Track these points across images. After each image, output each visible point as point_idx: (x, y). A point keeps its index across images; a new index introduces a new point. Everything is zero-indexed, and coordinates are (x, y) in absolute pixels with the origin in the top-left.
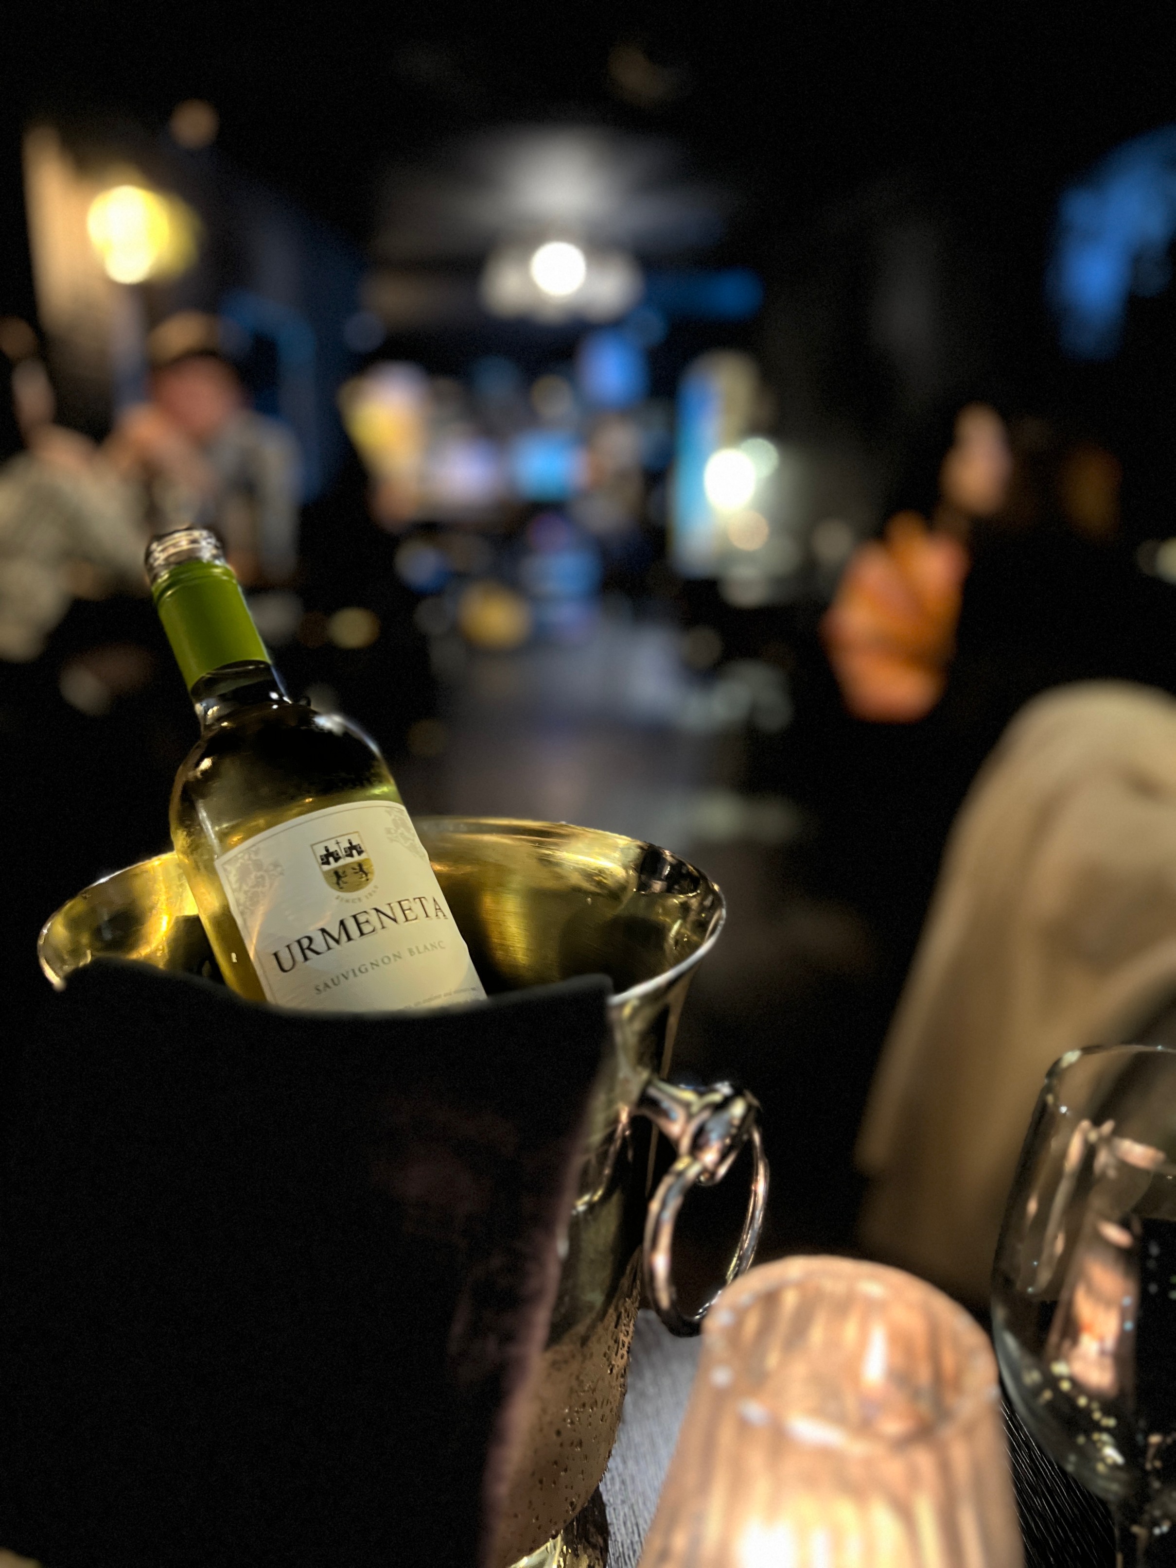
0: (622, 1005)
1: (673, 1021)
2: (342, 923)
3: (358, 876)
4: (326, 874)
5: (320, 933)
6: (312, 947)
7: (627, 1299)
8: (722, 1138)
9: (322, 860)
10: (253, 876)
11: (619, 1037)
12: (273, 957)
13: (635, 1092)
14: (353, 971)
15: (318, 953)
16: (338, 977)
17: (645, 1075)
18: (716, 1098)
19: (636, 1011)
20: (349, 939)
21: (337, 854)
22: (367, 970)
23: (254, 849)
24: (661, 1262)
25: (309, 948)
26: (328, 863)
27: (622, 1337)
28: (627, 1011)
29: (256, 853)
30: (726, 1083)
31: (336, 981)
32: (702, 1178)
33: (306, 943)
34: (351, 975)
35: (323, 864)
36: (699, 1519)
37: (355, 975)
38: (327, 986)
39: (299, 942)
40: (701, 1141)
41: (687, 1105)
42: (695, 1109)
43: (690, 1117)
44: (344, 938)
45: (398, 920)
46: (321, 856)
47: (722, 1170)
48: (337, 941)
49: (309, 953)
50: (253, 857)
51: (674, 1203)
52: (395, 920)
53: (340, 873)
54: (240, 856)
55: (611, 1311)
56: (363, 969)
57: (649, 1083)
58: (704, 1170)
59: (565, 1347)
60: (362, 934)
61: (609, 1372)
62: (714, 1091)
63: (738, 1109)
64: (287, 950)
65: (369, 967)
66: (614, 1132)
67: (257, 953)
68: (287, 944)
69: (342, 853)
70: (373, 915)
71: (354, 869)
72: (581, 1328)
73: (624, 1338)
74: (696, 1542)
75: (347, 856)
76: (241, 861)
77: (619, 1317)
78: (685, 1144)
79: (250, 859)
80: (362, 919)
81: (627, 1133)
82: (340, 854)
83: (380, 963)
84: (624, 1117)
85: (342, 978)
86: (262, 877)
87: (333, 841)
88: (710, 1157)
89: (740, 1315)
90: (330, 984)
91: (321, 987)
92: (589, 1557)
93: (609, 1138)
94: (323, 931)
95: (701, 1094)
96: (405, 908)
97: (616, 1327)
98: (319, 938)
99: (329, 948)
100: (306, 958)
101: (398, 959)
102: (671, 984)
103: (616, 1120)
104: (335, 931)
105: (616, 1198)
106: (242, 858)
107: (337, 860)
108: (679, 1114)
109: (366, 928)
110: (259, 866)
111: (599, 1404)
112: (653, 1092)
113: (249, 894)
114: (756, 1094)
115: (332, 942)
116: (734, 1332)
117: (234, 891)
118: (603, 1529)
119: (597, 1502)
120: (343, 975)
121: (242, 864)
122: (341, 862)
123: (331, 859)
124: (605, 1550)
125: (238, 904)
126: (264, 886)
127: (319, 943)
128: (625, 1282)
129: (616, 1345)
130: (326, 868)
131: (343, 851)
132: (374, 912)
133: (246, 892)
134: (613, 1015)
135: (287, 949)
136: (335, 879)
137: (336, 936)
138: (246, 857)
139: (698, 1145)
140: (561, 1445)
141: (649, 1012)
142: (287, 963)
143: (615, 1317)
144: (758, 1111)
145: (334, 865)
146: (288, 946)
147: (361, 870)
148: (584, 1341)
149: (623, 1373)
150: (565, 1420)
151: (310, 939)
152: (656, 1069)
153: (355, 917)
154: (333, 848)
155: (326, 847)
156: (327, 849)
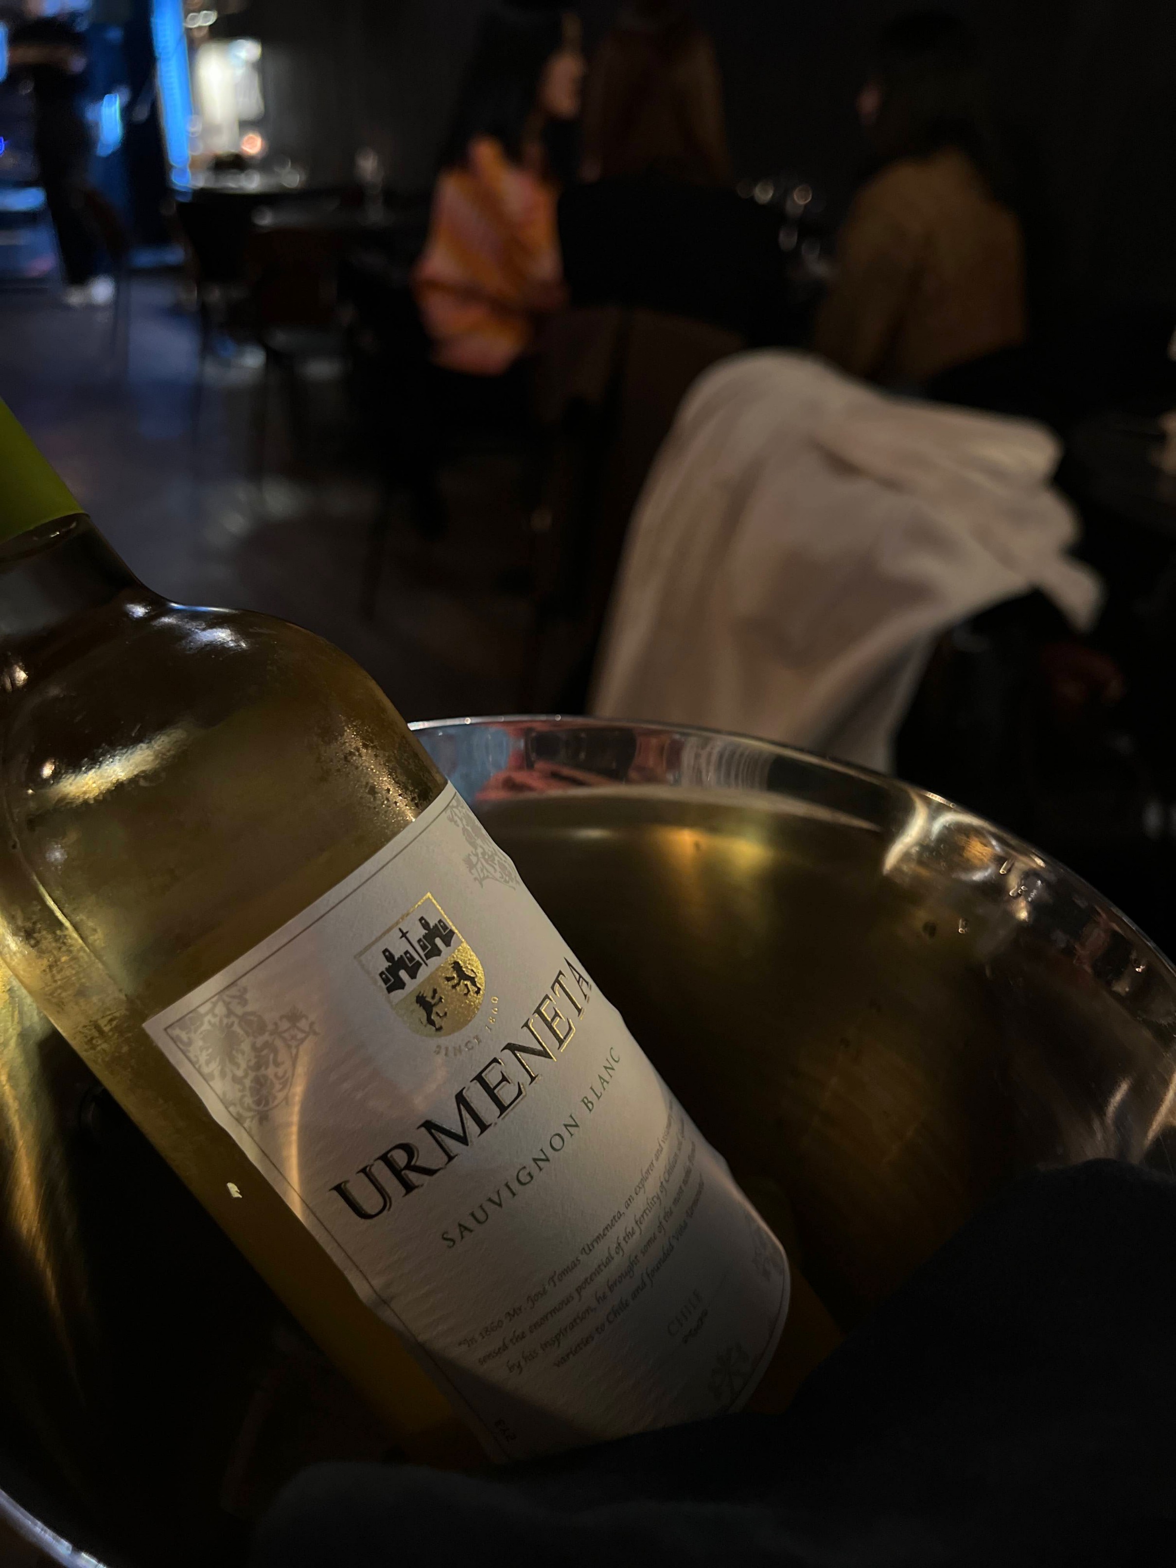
2: (461, 1099)
3: (460, 992)
4: (401, 1008)
5: (423, 1129)
6: (414, 1163)
9: (386, 981)
12: (335, 1193)
14: (508, 1187)
15: (430, 1172)
20: (483, 1127)
21: (412, 959)
25: (408, 1167)
26: (400, 985)
31: (480, 1215)
33: (400, 1158)
34: (505, 1193)
35: (390, 990)
38: (463, 1228)
39: (385, 1158)
44: (472, 1127)
45: (546, 1048)
46: (381, 974)
48: (463, 1139)
49: (413, 1176)
52: (542, 1052)
53: (428, 999)
56: (524, 1178)
60: (502, 1108)
64: (362, 1177)
65: (532, 1167)
68: (361, 1167)
69: (418, 953)
70: (509, 1060)
71: (449, 979)
75: (428, 956)
80: (492, 1078)
82: (417, 958)
83: (549, 1152)
85: (490, 1208)
87: (395, 932)
90: (470, 1223)
91: (455, 1233)
94: (429, 1126)
96: (551, 1018)
98: (423, 1141)
99: (450, 1158)
100: (409, 1188)
101: (573, 1130)
104: (450, 1119)
107: (413, 971)
109: (506, 1093)
115: (452, 1145)
120: (490, 1200)
122: (423, 973)
123: (402, 974)
127: (427, 1152)
130: (398, 994)
131: (418, 948)
132: (507, 1054)
135: (362, 1175)
136: (421, 1014)
137: (457, 1129)
142: (370, 1200)
145: (411, 985)
146: (363, 1171)
147: (463, 976)
151: (408, 1149)
153: (479, 1078)
154: (399, 949)
155: (386, 951)
156: (388, 956)
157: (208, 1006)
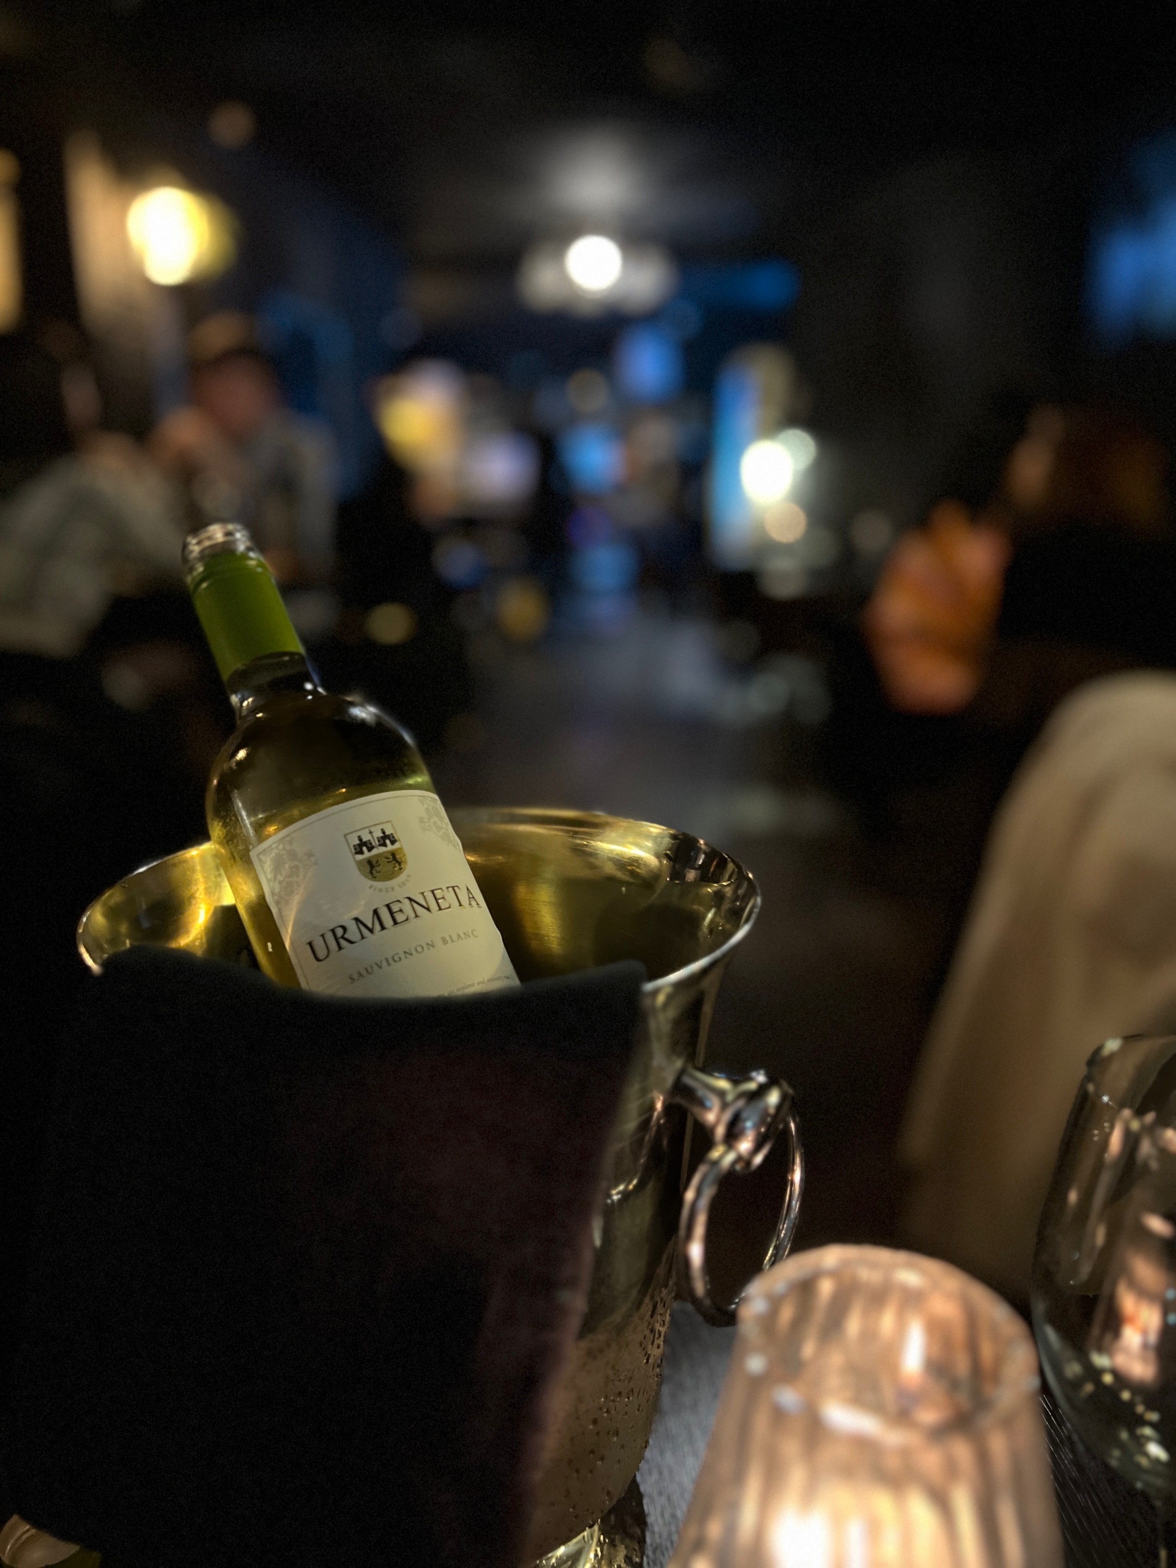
0: (656, 992)
1: (707, 1009)
2: (376, 912)
3: (391, 865)
4: (359, 863)
5: (354, 922)
6: (346, 936)
7: (663, 1289)
8: (757, 1126)
9: (355, 849)
10: (287, 866)
11: (653, 1025)
12: (308, 947)
13: (669, 1080)
14: (387, 960)
15: (352, 942)
16: (372, 967)
17: (679, 1063)
18: (752, 1086)
19: (670, 998)
20: (383, 928)
21: (371, 844)
22: (400, 959)
23: (288, 839)
24: (696, 1252)
25: (343, 937)
26: (361, 852)
27: (658, 1327)
28: (661, 999)
29: (290, 843)
30: (762, 1072)
31: (369, 969)
32: (738, 1167)
33: (340, 932)
34: (385, 964)
35: (357, 853)
36: (734, 1507)
37: (389, 964)
38: (360, 974)
39: (333, 931)
40: (736, 1130)
41: (721, 1094)
42: (730, 1097)
43: (724, 1106)
44: (377, 927)
45: (431, 908)
46: (354, 846)
47: (758, 1159)
48: (371, 931)
49: (343, 943)
50: (288, 847)
51: (709, 1192)
52: (428, 909)
53: (374, 863)
54: (274, 846)
55: (647, 1300)
56: (396, 958)
57: (682, 1072)
58: (739, 1159)
59: (601, 1337)
60: (395, 923)
61: (645, 1361)
62: (750, 1079)
63: (773, 1098)
64: (321, 939)
65: (402, 955)
66: (648, 1120)
67: (292, 943)
68: (321, 934)
69: (375, 843)
70: (407, 904)
71: (387, 858)
72: (617, 1317)
73: (661, 1329)
74: (731, 1529)
75: (380, 845)
76: (275, 851)
77: (655, 1307)
78: (720, 1131)
79: (284, 849)
80: (395, 908)
81: (662, 1121)
82: (374, 844)
83: (414, 952)
84: (659, 1106)
85: (376, 968)
86: (297, 867)
87: (367, 831)
88: (745, 1146)
89: (775, 1302)
90: (364, 973)
91: (355, 976)
92: (626, 1548)
93: (645, 1125)
94: (357, 920)
95: (736, 1082)
96: (438, 897)
97: (652, 1316)
98: (352, 926)
99: (363, 937)
100: (340, 947)
101: (431, 948)
102: (705, 971)
103: (652, 1108)
104: (368, 920)
105: (650, 1186)
106: (277, 848)
107: (370, 849)
108: (714, 1103)
109: (400, 917)
110: (293, 855)
111: (636, 1394)
112: (687, 1080)
113: (284, 884)
114: (790, 1084)
115: (366, 932)
116: (769, 1320)
117: (268, 880)
118: (641, 1520)
119: (634, 1493)
120: (376, 964)
121: (276, 854)
122: (375, 852)
123: (364, 849)
124: (642, 1541)
125: (273, 894)
126: (298, 876)
127: (353, 932)
128: (661, 1270)
129: (653, 1334)
130: (359, 857)
131: (376, 841)
132: (407, 901)
133: (280, 882)
134: (647, 1002)
135: (321, 937)
136: (368, 869)
137: (370, 925)
138: (281, 847)
139: (733, 1135)
140: (598, 1434)
141: (683, 999)
142: (321, 952)
143: (651, 1307)
144: (793, 1099)
145: (367, 854)
146: (323, 936)
147: (394, 859)
148: (620, 1330)
149: (660, 1363)
150: (601, 1409)
151: (344, 928)
152: (691, 1057)
153: (388, 906)
154: (366, 837)
155: (359, 837)
156: (360, 839)
157: (276, 844)
